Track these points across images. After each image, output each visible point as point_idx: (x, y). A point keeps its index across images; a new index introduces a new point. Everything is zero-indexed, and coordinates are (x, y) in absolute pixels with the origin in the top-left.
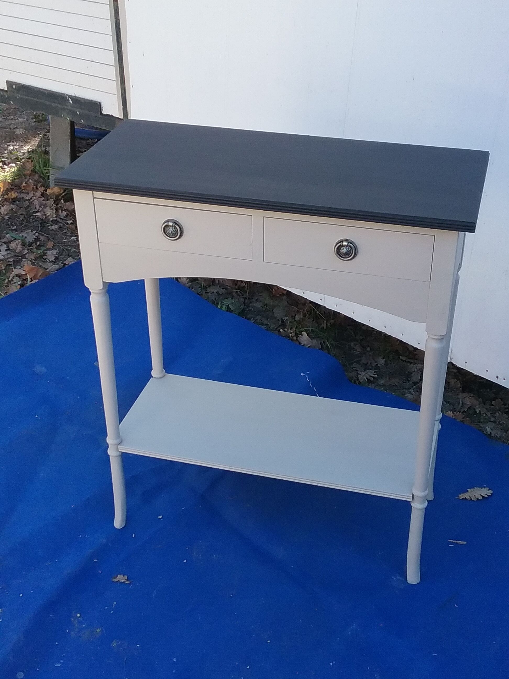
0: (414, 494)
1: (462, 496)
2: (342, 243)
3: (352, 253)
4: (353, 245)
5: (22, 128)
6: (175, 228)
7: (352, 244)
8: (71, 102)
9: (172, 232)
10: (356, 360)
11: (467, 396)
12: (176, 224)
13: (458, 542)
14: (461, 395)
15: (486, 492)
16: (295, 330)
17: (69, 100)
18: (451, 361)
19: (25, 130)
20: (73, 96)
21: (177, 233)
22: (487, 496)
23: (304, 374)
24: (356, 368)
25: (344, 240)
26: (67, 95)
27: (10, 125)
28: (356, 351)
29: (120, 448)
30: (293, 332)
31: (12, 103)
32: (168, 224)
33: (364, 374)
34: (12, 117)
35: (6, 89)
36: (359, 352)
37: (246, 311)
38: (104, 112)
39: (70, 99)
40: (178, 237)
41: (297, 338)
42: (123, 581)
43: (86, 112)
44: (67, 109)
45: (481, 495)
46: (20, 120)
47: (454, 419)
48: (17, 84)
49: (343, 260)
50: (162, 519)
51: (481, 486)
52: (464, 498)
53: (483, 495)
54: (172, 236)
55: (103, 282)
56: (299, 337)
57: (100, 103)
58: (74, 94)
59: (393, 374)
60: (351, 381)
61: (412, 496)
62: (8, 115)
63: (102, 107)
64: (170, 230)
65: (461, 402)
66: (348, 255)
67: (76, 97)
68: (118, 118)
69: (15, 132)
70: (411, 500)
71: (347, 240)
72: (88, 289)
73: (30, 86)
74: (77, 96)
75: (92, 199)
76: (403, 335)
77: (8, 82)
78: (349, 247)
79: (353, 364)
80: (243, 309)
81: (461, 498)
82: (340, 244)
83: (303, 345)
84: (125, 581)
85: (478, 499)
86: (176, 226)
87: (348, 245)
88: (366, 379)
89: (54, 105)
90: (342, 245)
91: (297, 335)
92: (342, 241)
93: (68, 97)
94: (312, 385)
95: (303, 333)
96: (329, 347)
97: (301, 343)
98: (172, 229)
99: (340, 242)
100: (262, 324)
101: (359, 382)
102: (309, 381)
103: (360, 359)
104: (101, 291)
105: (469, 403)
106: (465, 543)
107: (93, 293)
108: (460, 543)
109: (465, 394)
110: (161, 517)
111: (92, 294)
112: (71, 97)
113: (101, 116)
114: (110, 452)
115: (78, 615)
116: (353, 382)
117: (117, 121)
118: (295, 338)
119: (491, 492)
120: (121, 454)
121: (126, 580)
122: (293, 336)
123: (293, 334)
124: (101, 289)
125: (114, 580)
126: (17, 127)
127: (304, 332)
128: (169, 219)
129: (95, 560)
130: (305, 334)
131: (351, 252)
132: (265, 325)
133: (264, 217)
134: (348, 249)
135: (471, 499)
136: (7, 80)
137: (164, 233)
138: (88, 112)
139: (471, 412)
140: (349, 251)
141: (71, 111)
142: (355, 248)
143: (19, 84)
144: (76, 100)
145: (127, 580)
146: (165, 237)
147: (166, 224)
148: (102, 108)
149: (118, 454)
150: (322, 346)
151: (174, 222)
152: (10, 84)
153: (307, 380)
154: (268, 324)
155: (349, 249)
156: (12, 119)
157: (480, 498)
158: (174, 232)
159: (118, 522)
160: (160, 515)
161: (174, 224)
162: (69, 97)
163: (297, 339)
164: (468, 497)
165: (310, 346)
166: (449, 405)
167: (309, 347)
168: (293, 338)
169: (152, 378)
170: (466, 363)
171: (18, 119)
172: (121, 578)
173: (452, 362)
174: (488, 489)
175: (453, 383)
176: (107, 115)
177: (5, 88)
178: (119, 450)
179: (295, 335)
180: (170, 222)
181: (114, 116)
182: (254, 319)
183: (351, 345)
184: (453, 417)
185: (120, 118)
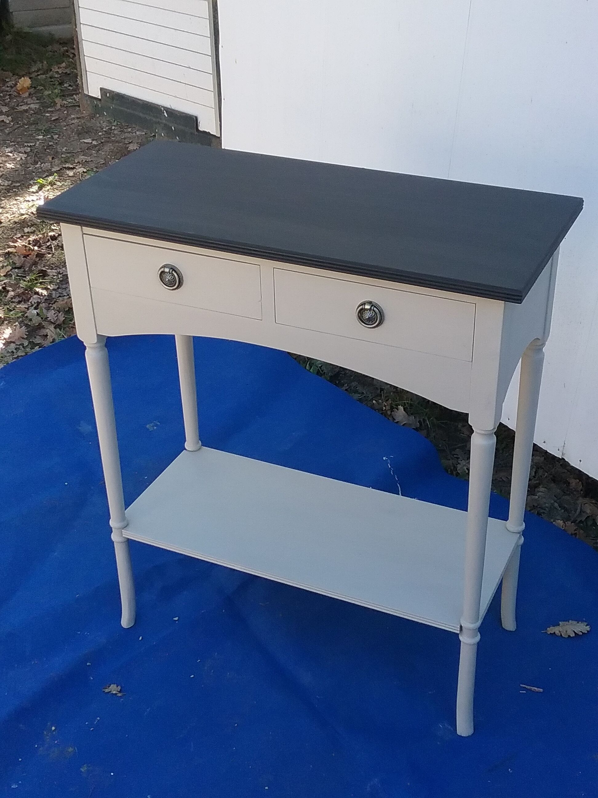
0: (462, 625)
1: (551, 630)
2: (364, 306)
3: (377, 320)
4: (378, 310)
5: (137, 143)
6: (172, 276)
7: (376, 308)
8: (166, 116)
9: (169, 280)
10: (460, 445)
11: (587, 502)
12: (173, 270)
13: (533, 688)
14: (581, 500)
15: (582, 628)
16: (391, 402)
17: (164, 113)
18: (563, 457)
19: (139, 146)
20: (168, 108)
21: (175, 282)
22: (581, 634)
23: (387, 458)
24: (457, 455)
25: (367, 302)
26: (162, 107)
27: (125, 139)
28: (463, 434)
29: (125, 533)
30: (388, 405)
31: (106, 114)
32: (164, 270)
33: (464, 464)
34: (130, 130)
35: (100, 97)
36: (466, 435)
37: (341, 375)
38: (201, 128)
39: (165, 111)
40: (175, 287)
41: (391, 412)
42: (114, 692)
43: (181, 127)
44: (162, 123)
45: (574, 631)
46: (138, 133)
47: (564, 530)
48: (111, 92)
49: (366, 327)
50: (177, 622)
51: (578, 620)
52: (552, 632)
53: (576, 632)
54: (170, 284)
55: (98, 335)
56: (393, 411)
57: (196, 118)
58: (170, 105)
59: (502, 467)
60: (447, 472)
61: (459, 627)
62: (126, 127)
63: (199, 121)
64: (168, 278)
65: (579, 510)
66: (372, 322)
67: (171, 109)
68: (214, 136)
69: (128, 148)
70: (458, 632)
71: (370, 303)
72: (83, 342)
73: (124, 94)
74: (173, 108)
75: (81, 236)
76: (509, 419)
77: (101, 89)
78: (373, 312)
79: (456, 449)
80: (339, 371)
81: (549, 633)
82: (362, 307)
83: (397, 422)
84: (117, 693)
85: (569, 636)
86: (173, 272)
87: (371, 309)
88: (466, 470)
89: (148, 118)
90: (364, 308)
91: (392, 409)
92: (364, 304)
93: (162, 109)
94: (393, 472)
95: (399, 406)
96: (429, 426)
97: (395, 419)
98: (171, 278)
99: (362, 305)
100: (356, 392)
101: (458, 472)
102: (390, 467)
103: (464, 444)
104: (96, 345)
105: (588, 511)
106: (541, 690)
107: (89, 347)
108: (535, 690)
109: (586, 500)
110: (176, 619)
111: (87, 348)
112: (167, 109)
113: (196, 133)
114: (115, 537)
115: (53, 728)
116: (449, 472)
117: (213, 140)
118: (389, 413)
119: (588, 628)
120: (126, 540)
121: (118, 691)
122: (387, 409)
123: (388, 408)
124: (95, 342)
125: (104, 690)
126: (131, 142)
127: (401, 406)
128: (165, 265)
129: (88, 664)
130: (401, 408)
131: (375, 318)
132: (359, 393)
133: (274, 268)
134: (371, 315)
135: (561, 635)
136: (101, 87)
137: (160, 280)
138: (183, 128)
139: (590, 523)
140: (373, 317)
141: (165, 125)
142: (380, 313)
143: (113, 92)
144: (172, 113)
145: (120, 692)
146: (163, 285)
147: (162, 269)
148: (198, 124)
149: (123, 540)
150: (421, 425)
151: (172, 268)
152: (105, 92)
153: (388, 466)
154: (363, 393)
155: (373, 314)
156: (129, 132)
157: (573, 635)
158: (172, 280)
159: (126, 621)
160: (176, 617)
161: (171, 270)
162: (164, 110)
163: (391, 414)
164: (557, 632)
165: (405, 424)
166: (564, 511)
167: (403, 425)
168: (386, 412)
169: (184, 451)
170: (580, 461)
171: (135, 132)
172: (114, 689)
173: (565, 458)
174: (586, 623)
175: (574, 484)
176: (205, 132)
177: (98, 96)
178: (123, 536)
179: (390, 408)
180: (166, 268)
181: (212, 133)
182: (347, 386)
183: (458, 426)
184: (563, 527)
185: (217, 135)
